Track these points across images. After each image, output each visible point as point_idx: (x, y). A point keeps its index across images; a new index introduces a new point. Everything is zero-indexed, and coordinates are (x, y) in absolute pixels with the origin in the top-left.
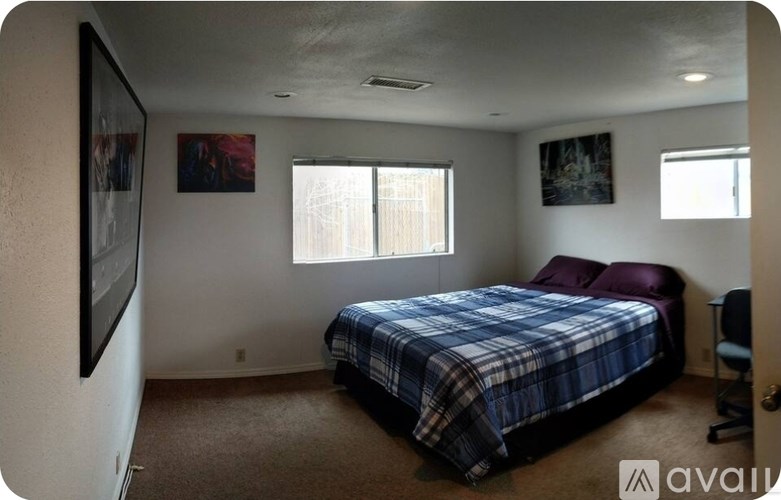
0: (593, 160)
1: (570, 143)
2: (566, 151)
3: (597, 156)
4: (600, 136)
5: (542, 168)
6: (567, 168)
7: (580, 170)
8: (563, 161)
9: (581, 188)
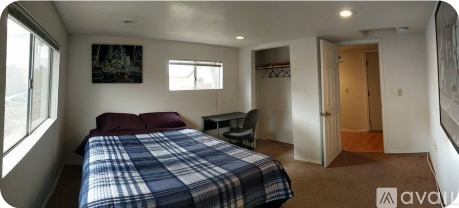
0: (132, 59)
1: (116, 47)
2: (113, 51)
3: (134, 57)
4: (137, 46)
5: (93, 59)
6: (113, 61)
7: (123, 63)
8: (111, 57)
9: (123, 74)
